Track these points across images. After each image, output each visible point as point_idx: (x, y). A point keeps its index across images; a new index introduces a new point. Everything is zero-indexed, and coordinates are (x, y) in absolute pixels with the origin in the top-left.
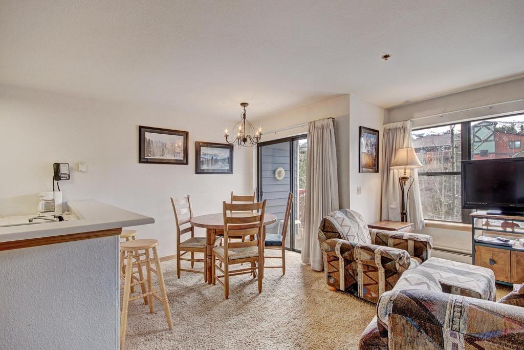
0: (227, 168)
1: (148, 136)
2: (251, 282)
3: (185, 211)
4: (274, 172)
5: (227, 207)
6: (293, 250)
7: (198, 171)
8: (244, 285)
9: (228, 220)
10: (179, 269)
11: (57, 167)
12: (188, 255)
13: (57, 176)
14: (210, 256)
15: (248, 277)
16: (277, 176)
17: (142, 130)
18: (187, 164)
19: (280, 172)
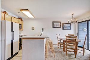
0: (70, 28)
1: (54, 23)
2: (74, 54)
3: (59, 36)
4: (83, 29)
5: (66, 37)
6: (89, 50)
7: (63, 29)
8: (71, 54)
9: (67, 39)
10: (58, 47)
11: (42, 29)
12: (60, 45)
13: (42, 30)
14: (64, 46)
15: (73, 53)
16: (84, 30)
17: (53, 22)
18: (61, 28)
19: (85, 29)
